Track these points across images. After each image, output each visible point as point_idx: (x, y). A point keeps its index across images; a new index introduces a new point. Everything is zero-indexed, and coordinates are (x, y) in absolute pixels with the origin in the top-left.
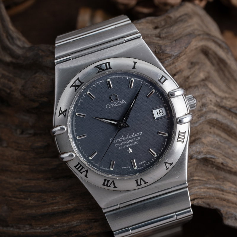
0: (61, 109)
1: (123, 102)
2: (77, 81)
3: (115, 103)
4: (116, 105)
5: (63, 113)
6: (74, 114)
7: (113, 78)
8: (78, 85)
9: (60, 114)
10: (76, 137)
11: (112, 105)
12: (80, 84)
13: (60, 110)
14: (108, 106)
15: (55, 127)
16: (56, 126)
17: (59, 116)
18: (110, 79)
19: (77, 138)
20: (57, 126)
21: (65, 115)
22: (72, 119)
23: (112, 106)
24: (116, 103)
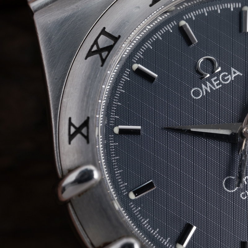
0: (73, 121)
1: (235, 73)
2: (102, 36)
3: (213, 80)
4: (218, 85)
5: (78, 130)
6: (108, 130)
7: (192, 15)
8: (106, 46)
9: (71, 137)
10: (128, 195)
11: (206, 88)
12: (111, 42)
13: (71, 124)
14: (197, 93)
15: (64, 177)
16: (65, 172)
17: (70, 143)
18: (187, 21)
19: (132, 196)
20: (70, 171)
21: (85, 134)
22: (107, 147)
23: (206, 91)
24: (215, 81)
